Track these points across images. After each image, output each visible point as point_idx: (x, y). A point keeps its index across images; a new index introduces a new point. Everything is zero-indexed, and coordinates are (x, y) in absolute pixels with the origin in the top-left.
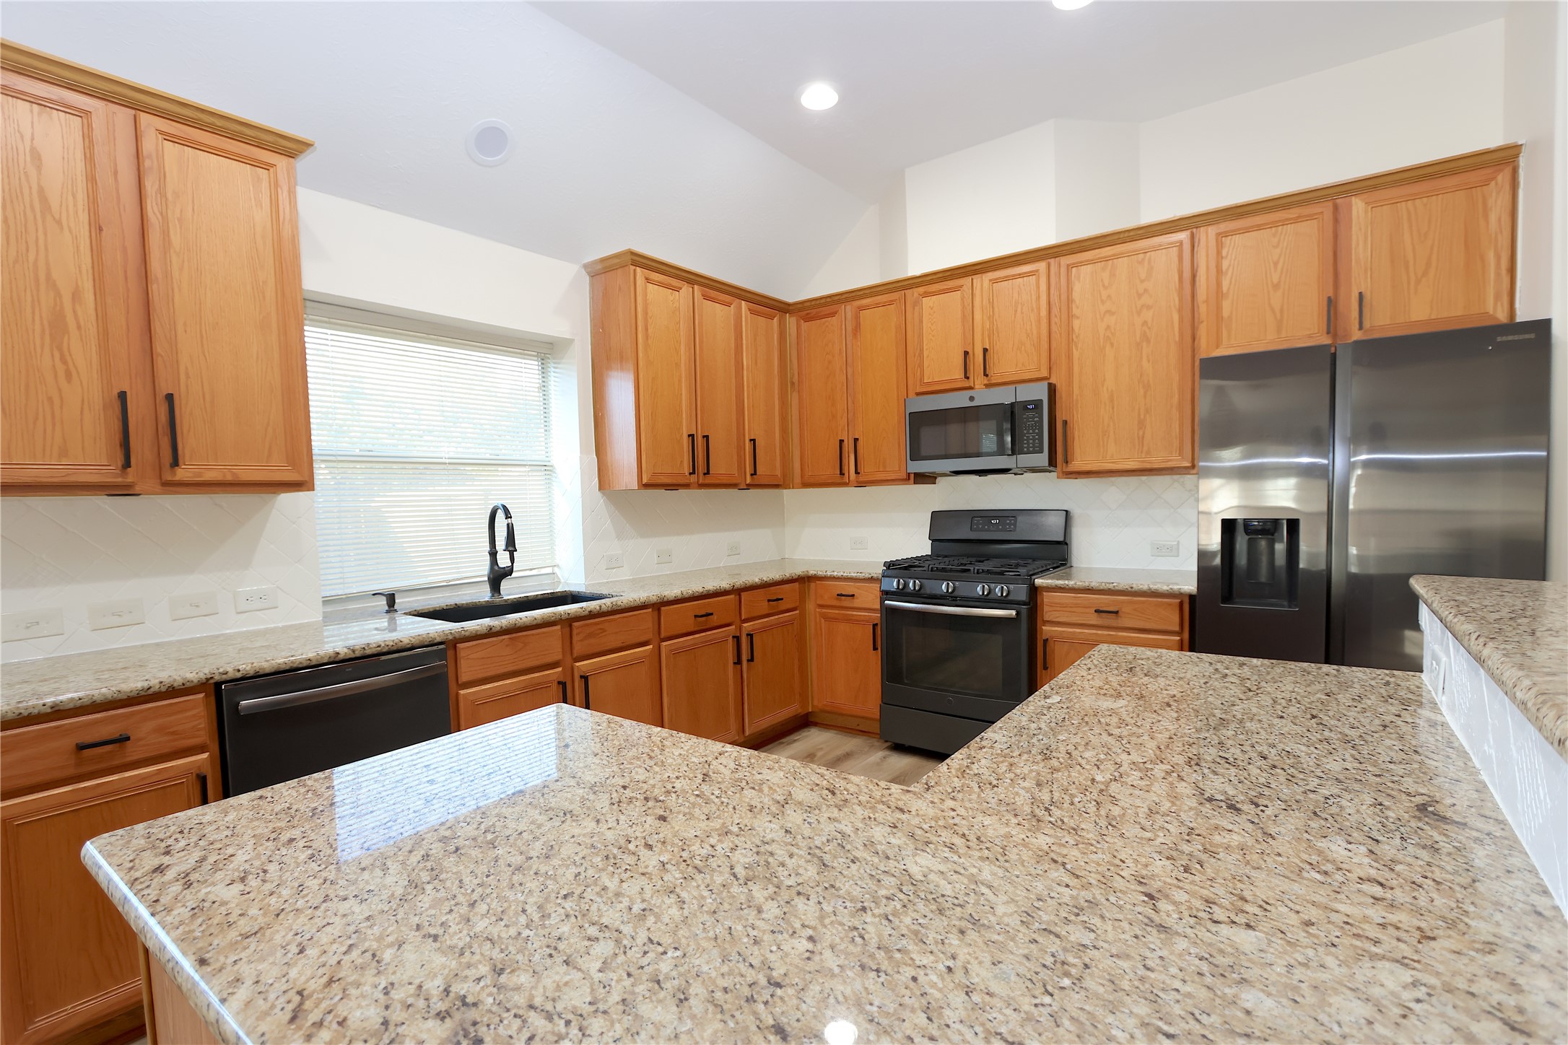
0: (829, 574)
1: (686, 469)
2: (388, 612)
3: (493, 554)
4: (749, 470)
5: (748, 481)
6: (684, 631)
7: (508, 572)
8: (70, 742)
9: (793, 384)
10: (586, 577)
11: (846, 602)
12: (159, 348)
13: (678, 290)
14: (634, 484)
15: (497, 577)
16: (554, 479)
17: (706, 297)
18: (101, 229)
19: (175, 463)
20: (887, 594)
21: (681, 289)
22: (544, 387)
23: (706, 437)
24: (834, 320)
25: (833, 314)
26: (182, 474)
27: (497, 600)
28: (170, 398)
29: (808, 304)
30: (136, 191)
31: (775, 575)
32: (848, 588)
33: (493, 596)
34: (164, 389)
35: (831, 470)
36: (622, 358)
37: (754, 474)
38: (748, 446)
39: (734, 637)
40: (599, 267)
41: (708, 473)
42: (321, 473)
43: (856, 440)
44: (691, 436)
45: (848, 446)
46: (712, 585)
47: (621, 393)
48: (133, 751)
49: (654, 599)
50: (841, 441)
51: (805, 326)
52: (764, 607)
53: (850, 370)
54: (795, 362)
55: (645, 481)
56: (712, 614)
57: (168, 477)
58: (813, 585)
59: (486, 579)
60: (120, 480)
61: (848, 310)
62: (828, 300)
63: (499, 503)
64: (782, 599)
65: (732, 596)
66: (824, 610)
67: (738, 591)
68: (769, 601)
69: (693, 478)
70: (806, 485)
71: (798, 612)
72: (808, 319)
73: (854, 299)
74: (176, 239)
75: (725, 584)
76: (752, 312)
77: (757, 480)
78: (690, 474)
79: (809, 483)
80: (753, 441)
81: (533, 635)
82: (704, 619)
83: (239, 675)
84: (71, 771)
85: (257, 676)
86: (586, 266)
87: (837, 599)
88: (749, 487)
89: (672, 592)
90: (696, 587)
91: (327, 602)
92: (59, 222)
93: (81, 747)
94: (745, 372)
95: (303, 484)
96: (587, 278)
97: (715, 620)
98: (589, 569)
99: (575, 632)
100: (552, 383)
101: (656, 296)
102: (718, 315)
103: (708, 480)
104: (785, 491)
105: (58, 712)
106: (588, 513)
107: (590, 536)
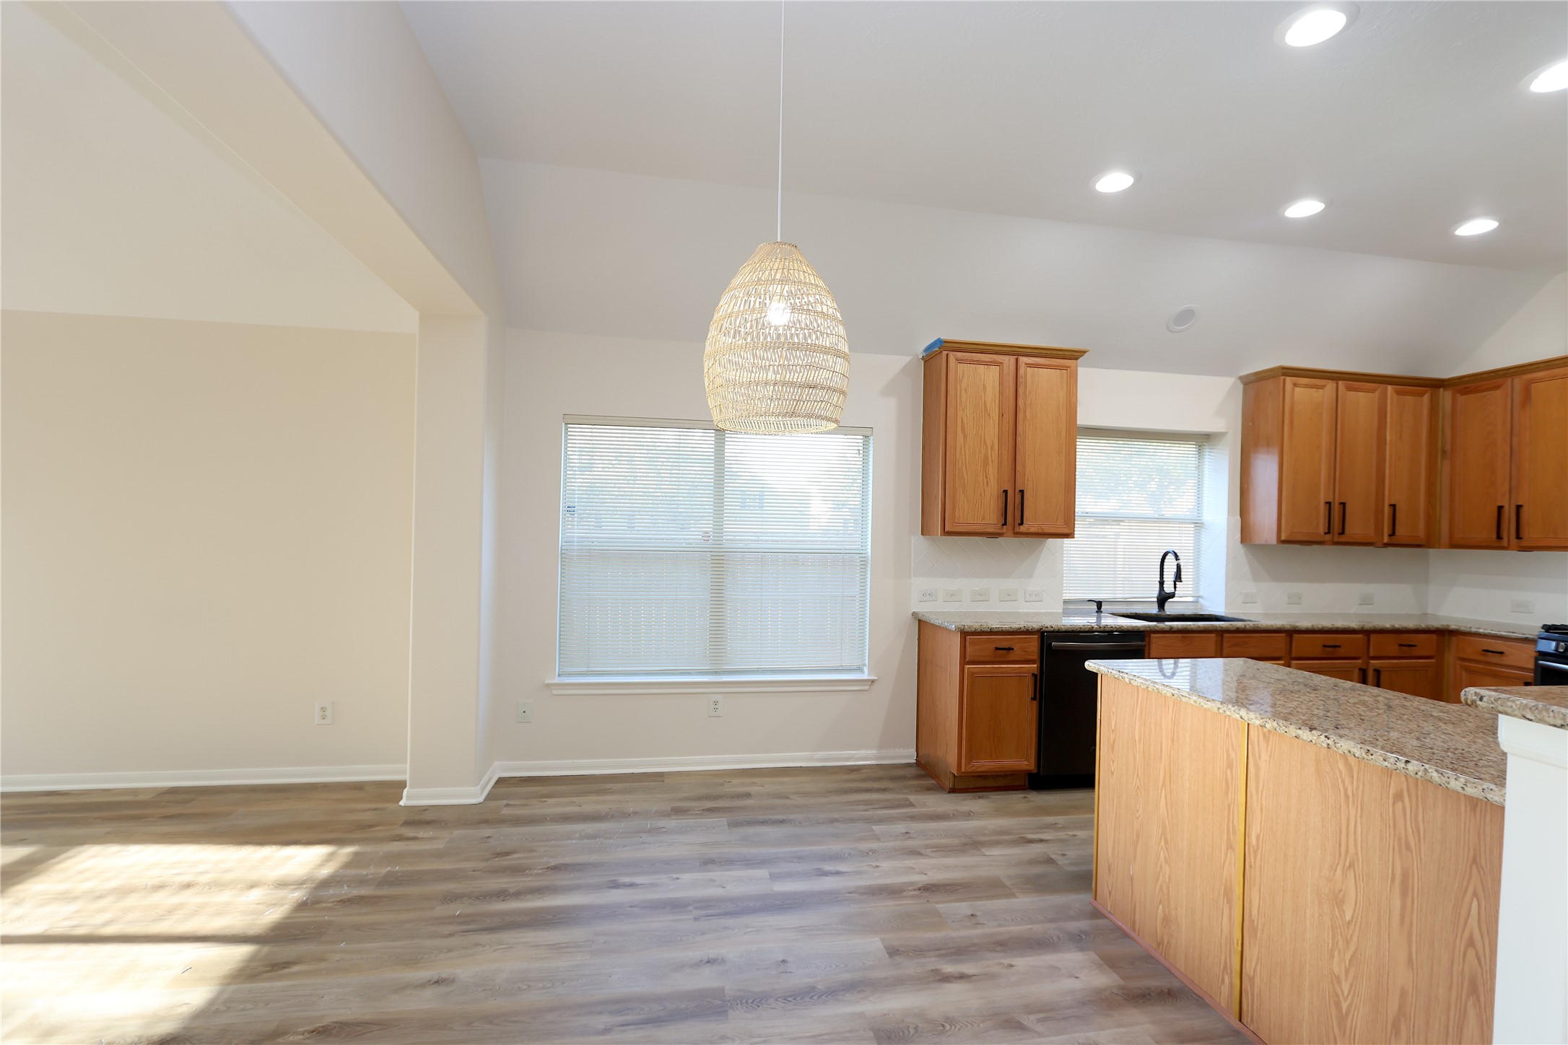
0: (1474, 630)
1: (1322, 528)
2: (1097, 612)
3: (1162, 583)
4: (1386, 531)
5: (1386, 540)
6: (1312, 656)
7: (1172, 595)
8: (993, 646)
9: (1444, 452)
10: (1226, 607)
11: (1495, 659)
12: (1018, 468)
13: (1322, 387)
14: (1273, 541)
15: (1163, 599)
16: (1203, 533)
17: (1349, 389)
18: (1003, 415)
19: (1022, 523)
20: (1544, 655)
21: (1325, 386)
22: (1199, 467)
23: (1343, 504)
24: (1498, 393)
25: (1497, 387)
26: (1023, 529)
27: (1162, 613)
28: (1022, 492)
29: (1467, 379)
30: (1014, 393)
31: (1411, 624)
32: (1499, 646)
33: (1160, 611)
34: (1019, 487)
35: (1489, 534)
36: (1268, 445)
37: (1393, 534)
38: (1387, 510)
39: (1360, 669)
40: (1253, 378)
41: (1342, 533)
42: (1079, 530)
43: (1519, 507)
44: (1329, 504)
45: (1509, 514)
46: (1340, 624)
47: (1267, 471)
48: (1013, 656)
49: (1288, 627)
50: (1500, 508)
51: (1461, 399)
52: (1395, 650)
53: (1515, 440)
54: (1448, 432)
55: (1283, 538)
56: (1339, 647)
57: (1017, 530)
58: (1454, 639)
59: (1156, 600)
60: (1001, 531)
61: (1518, 382)
62: (1492, 374)
63: (1170, 549)
64: (1415, 646)
65: (1361, 636)
66: (1466, 664)
67: (1367, 633)
68: (1401, 645)
69: (1328, 537)
70: (1455, 545)
71: (1433, 661)
72: (1465, 392)
73: (1524, 373)
74: (1028, 414)
75: (1354, 624)
76: (1398, 393)
77: (1394, 539)
78: (1326, 533)
79: (1456, 544)
80: (1393, 506)
81: (1197, 637)
82: (1331, 649)
83: (1052, 629)
84: (992, 659)
85: (1059, 631)
86: (1241, 378)
87: (1483, 655)
88: (1386, 545)
89: (1305, 624)
90: (1327, 623)
91: (1066, 602)
92: (989, 415)
93: (997, 649)
94: (1388, 447)
95: (1069, 535)
96: (1241, 386)
97: (1341, 652)
98: (1229, 601)
99: (1225, 640)
100: (1206, 463)
101: (1301, 394)
102: (1361, 402)
103: (1343, 539)
104: (1431, 550)
105: (991, 632)
106: (1231, 559)
107: (1231, 577)
